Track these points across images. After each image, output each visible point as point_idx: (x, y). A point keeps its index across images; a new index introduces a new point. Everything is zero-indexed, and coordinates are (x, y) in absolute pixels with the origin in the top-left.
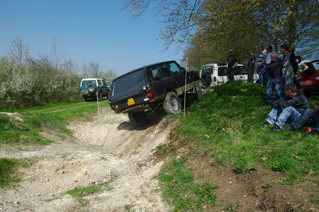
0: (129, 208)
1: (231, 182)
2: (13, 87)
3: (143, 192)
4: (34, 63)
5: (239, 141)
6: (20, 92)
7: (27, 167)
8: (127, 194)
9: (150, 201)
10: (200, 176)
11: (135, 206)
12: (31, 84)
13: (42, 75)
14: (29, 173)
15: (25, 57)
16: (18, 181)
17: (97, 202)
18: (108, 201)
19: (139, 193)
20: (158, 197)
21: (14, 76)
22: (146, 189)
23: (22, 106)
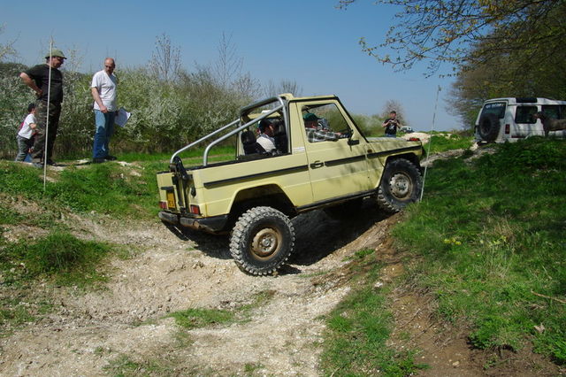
0: (253, 370)
1: (456, 364)
2: (148, 118)
3: (288, 343)
4: (187, 79)
5: (503, 275)
6: (158, 127)
7: (126, 259)
8: (263, 340)
9: (295, 364)
10: (401, 335)
11: (263, 367)
12: (175, 114)
13: (196, 99)
14: (125, 269)
15: (173, 68)
16: (106, 281)
17: (205, 345)
18: (224, 347)
19: (282, 342)
20: (313, 359)
21: (151, 100)
22: (298, 337)
23: (159, 150)
